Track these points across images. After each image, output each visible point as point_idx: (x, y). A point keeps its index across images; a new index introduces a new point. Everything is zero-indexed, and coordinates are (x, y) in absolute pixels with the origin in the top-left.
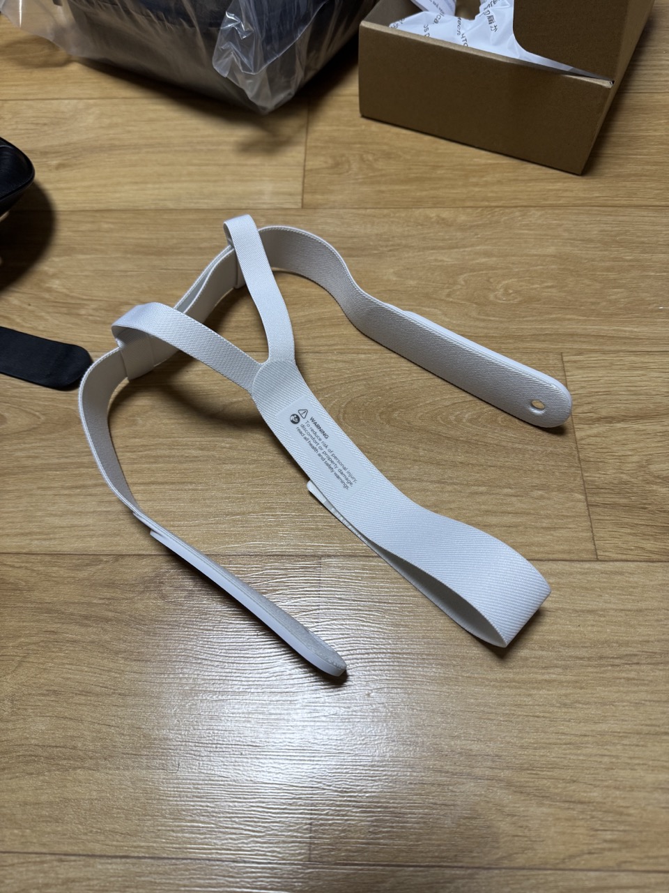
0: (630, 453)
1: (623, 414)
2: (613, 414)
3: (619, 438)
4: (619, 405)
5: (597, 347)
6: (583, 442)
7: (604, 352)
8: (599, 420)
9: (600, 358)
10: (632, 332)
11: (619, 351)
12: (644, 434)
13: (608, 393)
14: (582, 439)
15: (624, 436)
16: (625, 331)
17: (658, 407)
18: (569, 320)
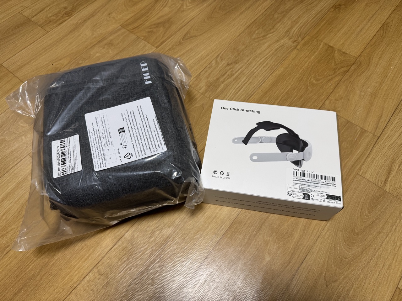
0: (400, 184)
1: (386, 175)
2: (385, 178)
3: (393, 183)
4: (383, 174)
5: (360, 164)
6: (391, 192)
7: (363, 164)
8: (385, 182)
9: (365, 166)
10: (360, 152)
11: (365, 161)
12: (395, 176)
13: (378, 174)
14: (390, 191)
15: (394, 181)
16: (359, 153)
17: (388, 166)
18: (347, 162)
